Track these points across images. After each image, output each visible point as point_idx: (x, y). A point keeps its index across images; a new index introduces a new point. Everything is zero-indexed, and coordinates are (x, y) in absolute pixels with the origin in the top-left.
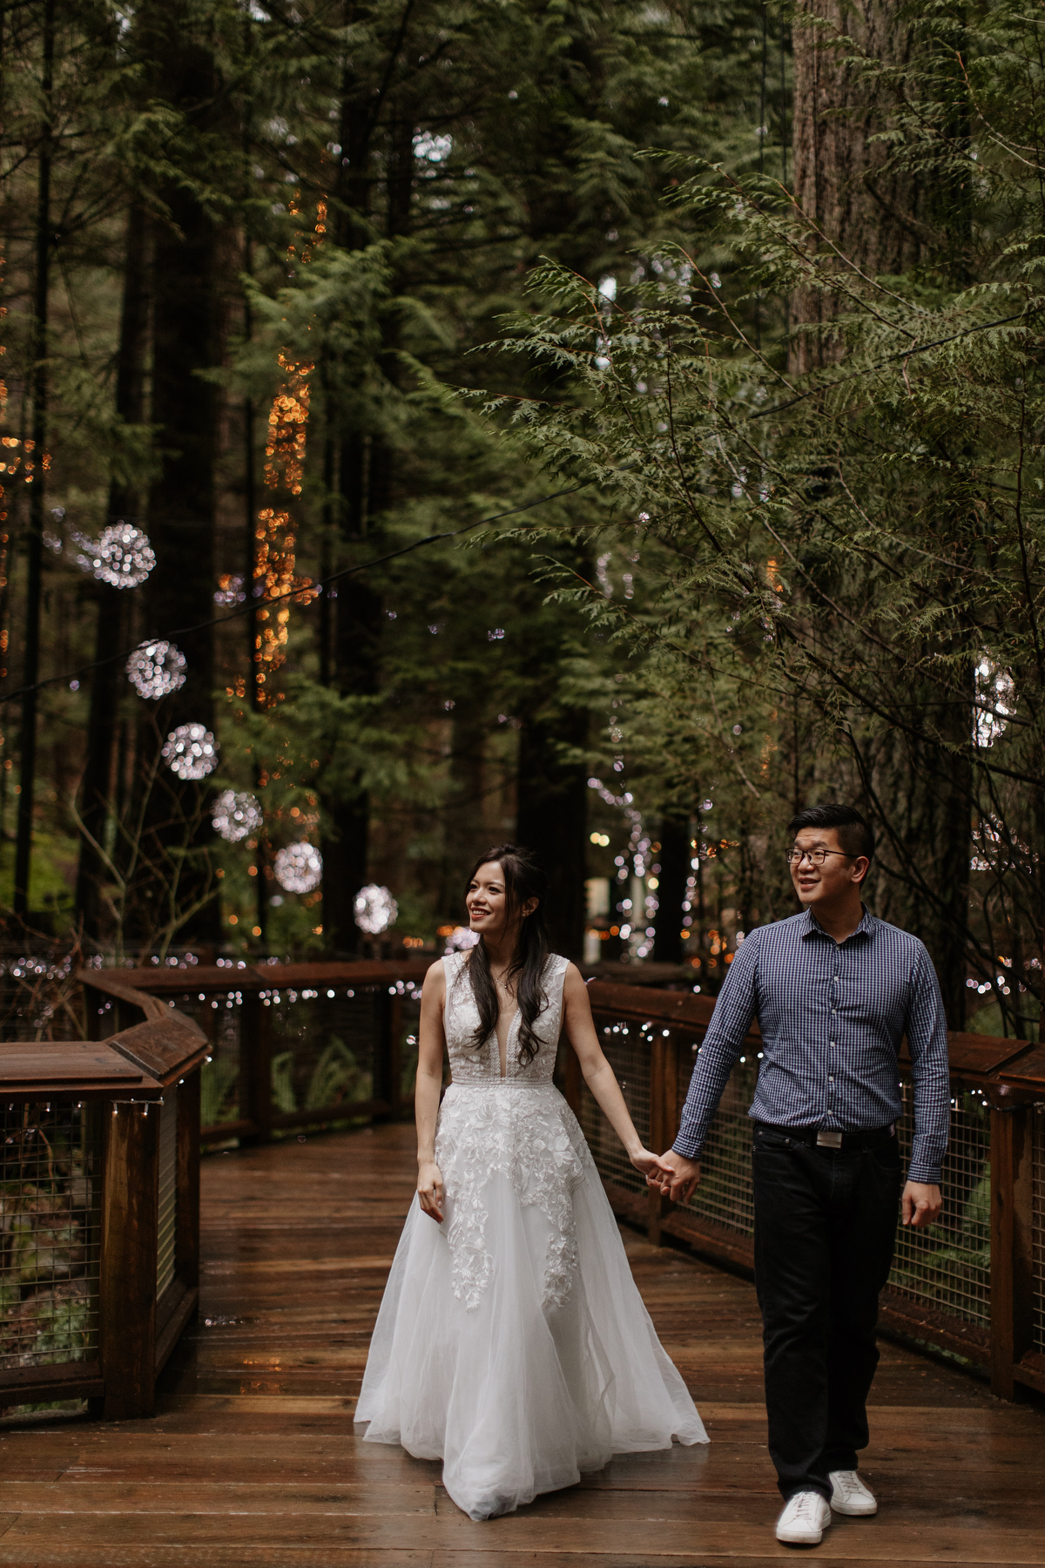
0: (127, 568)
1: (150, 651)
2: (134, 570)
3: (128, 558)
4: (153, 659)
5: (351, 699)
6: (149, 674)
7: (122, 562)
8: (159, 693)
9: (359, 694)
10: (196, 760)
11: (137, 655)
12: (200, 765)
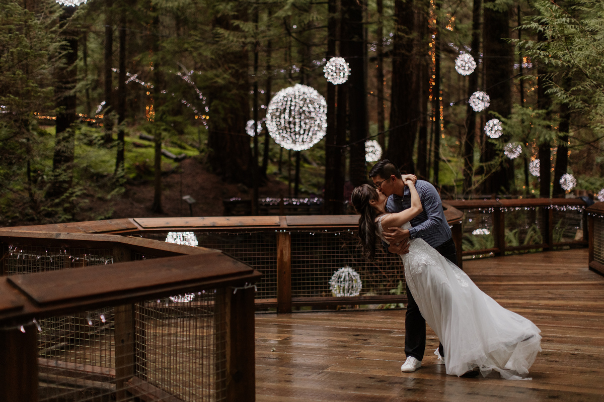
0: (467, 68)
1: (477, 95)
2: (469, 68)
3: (467, 65)
4: (478, 98)
5: (536, 111)
6: (477, 103)
7: (465, 67)
8: (480, 110)
9: (539, 110)
10: (496, 131)
11: (472, 97)
12: (497, 133)
